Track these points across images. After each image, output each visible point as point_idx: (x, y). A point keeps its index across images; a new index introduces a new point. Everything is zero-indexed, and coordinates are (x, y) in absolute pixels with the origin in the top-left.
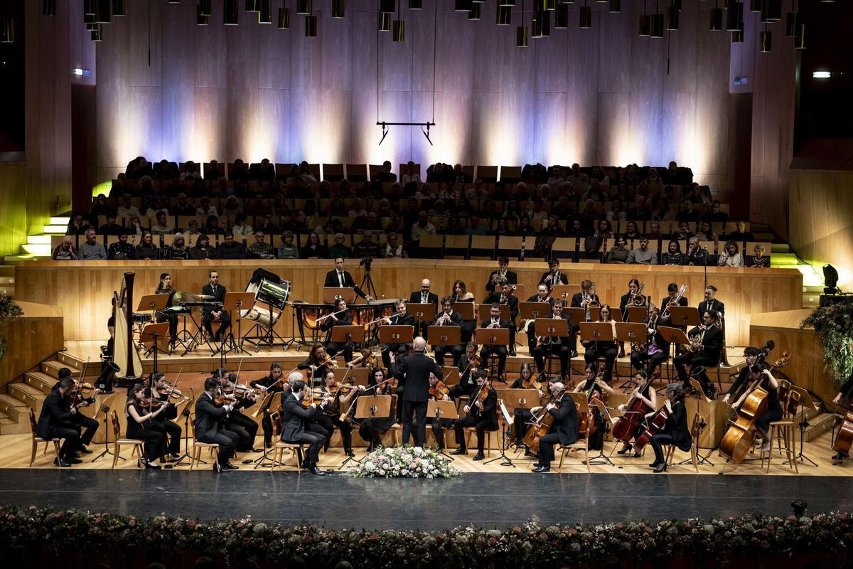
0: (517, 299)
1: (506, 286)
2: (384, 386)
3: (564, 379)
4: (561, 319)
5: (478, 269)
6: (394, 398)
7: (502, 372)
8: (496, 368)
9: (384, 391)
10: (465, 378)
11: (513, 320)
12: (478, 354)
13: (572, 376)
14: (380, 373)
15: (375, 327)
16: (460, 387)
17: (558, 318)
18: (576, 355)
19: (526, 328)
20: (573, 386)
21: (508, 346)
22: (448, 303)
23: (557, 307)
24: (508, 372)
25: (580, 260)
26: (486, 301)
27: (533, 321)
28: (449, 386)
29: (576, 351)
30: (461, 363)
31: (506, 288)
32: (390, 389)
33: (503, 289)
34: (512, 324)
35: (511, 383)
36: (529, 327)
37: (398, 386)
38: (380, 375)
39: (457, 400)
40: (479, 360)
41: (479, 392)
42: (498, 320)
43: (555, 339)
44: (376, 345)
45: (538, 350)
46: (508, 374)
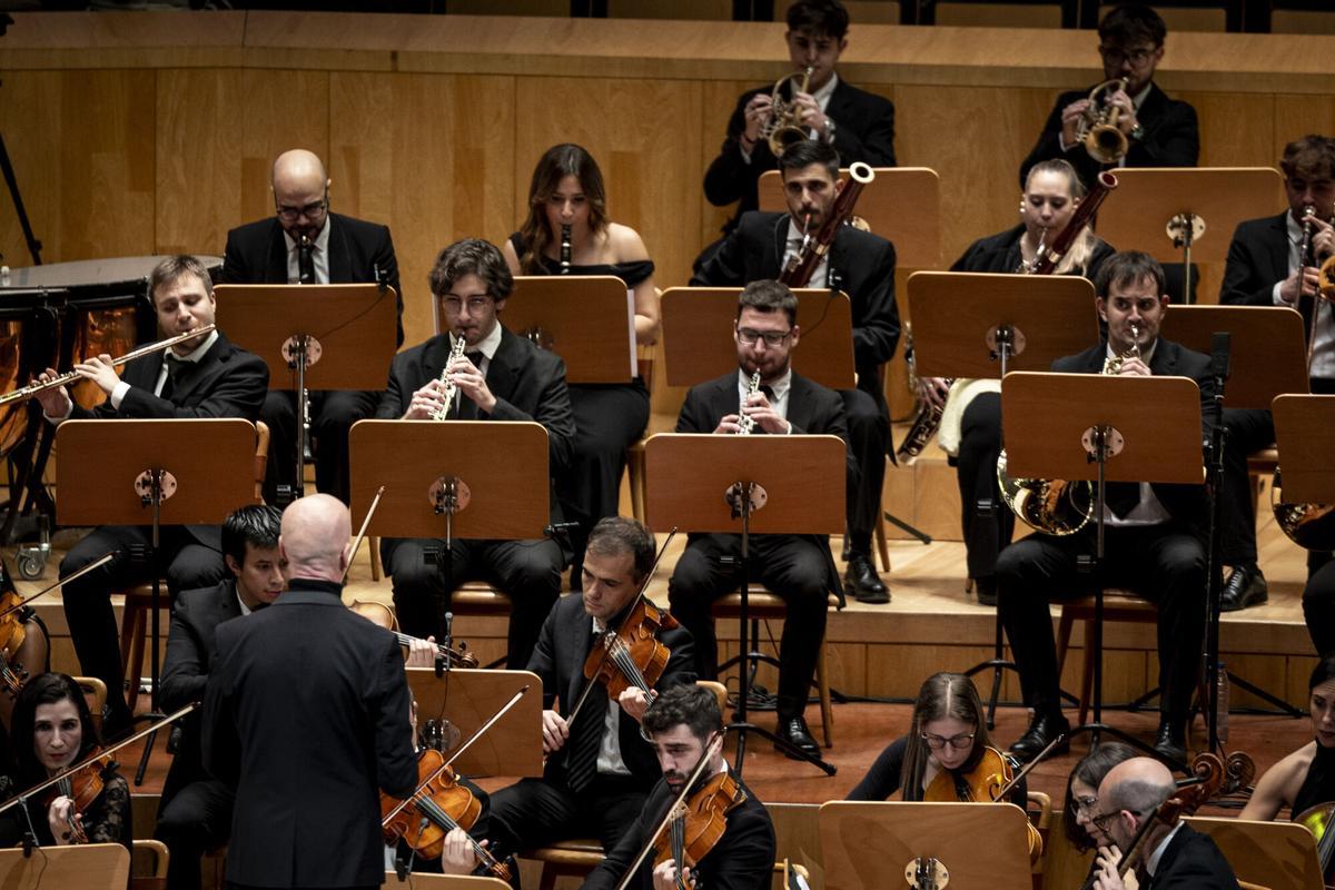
0: (889, 255)
1: (816, 172)
2: (93, 788)
3: (1177, 739)
4: (1147, 373)
5: (655, 71)
6: (143, 862)
7: (804, 701)
8: (767, 677)
9: (93, 817)
10: (582, 740)
11: (872, 385)
12: (658, 595)
13: (1226, 719)
14: (65, 708)
15: (29, 434)
16: (549, 795)
17: (1133, 368)
18: (1256, 593)
19: (950, 434)
20: (1235, 783)
21: (837, 543)
22: (472, 285)
23: (1123, 303)
24: (840, 699)
25: (1278, 16)
26: (711, 269)
27: (994, 386)
28: (490, 786)
29: (1252, 573)
30: (551, 649)
31: (815, 186)
32: (127, 807)
33: (797, 187)
34: (865, 406)
35: (858, 763)
36: (969, 424)
37: (171, 790)
38: (67, 725)
39: (531, 869)
40: (659, 630)
41: (675, 811)
42: (783, 387)
43: (1123, 497)
44: (34, 539)
45: (1025, 567)
46: (840, 712)
